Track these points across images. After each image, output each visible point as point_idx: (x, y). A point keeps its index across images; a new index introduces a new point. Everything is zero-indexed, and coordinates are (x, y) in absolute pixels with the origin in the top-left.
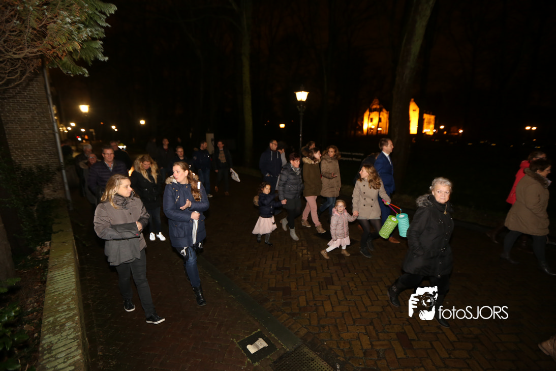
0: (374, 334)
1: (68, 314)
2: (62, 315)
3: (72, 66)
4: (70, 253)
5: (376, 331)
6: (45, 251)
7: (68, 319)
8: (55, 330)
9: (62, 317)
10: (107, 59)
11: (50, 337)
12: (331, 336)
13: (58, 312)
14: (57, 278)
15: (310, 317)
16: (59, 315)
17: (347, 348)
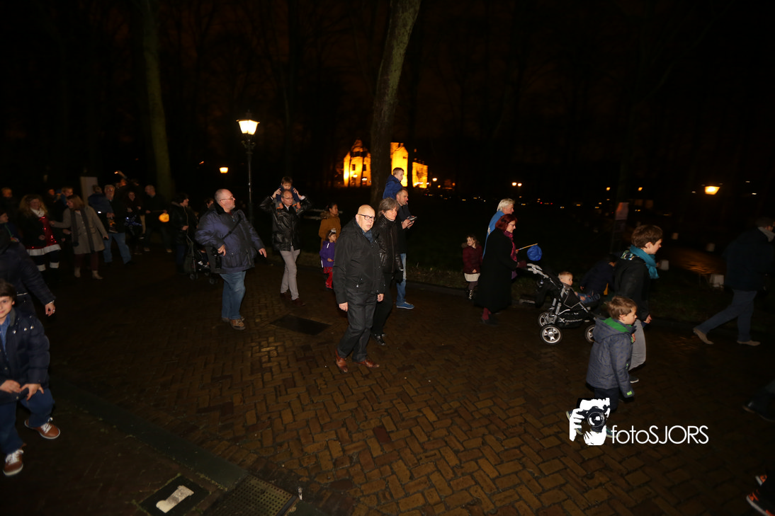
0: (347, 437)
5: (350, 432)
12: (291, 454)
15: (261, 436)
17: (312, 463)
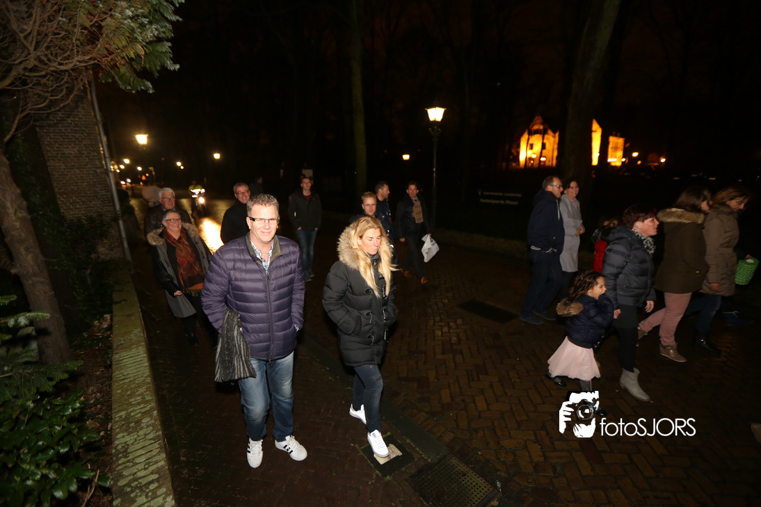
0: (547, 442)
1: (144, 407)
2: (136, 409)
3: (132, 80)
4: (139, 330)
5: (551, 438)
6: (105, 326)
7: (144, 414)
8: (130, 428)
9: (136, 412)
10: (178, 67)
11: (124, 436)
12: (488, 443)
13: (130, 404)
14: (124, 361)
15: (457, 417)
16: (132, 409)
17: (511, 460)
